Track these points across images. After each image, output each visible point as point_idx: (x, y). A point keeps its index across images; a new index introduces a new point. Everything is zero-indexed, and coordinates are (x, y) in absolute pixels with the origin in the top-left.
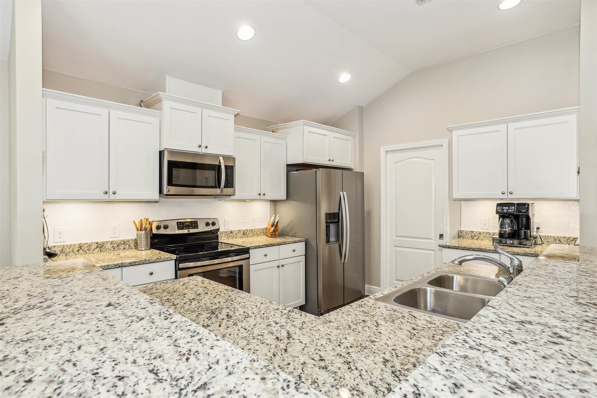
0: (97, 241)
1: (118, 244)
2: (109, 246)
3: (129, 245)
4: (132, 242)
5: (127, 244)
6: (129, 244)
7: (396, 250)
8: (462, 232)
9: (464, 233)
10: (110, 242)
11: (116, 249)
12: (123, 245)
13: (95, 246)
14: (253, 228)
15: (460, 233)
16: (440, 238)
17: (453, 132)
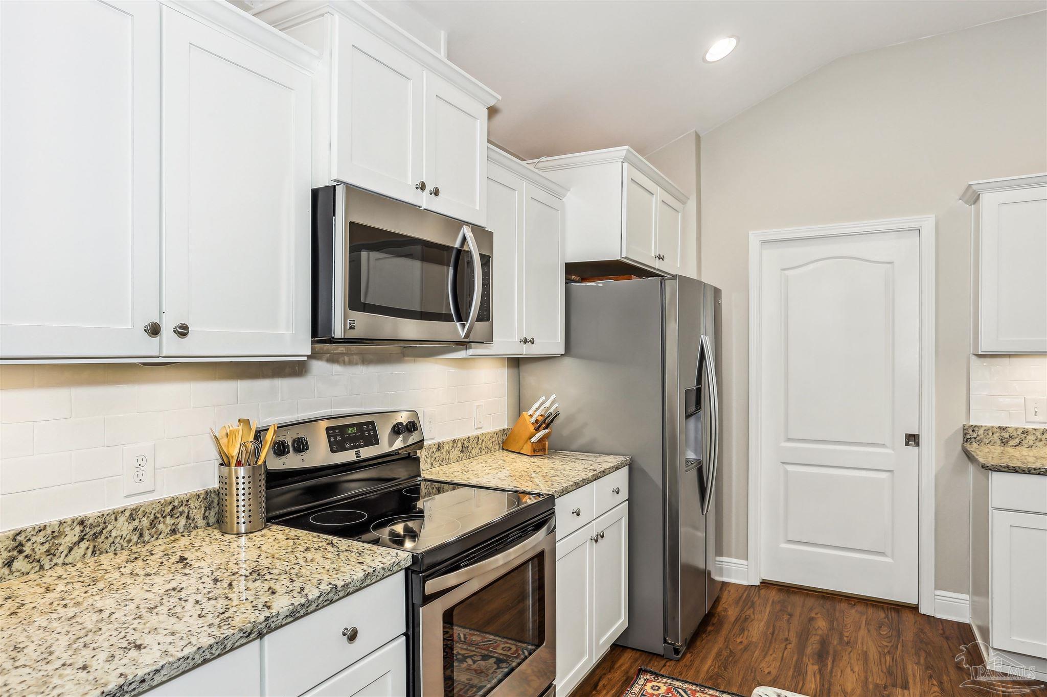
0: (79, 514)
1: (152, 517)
2: (123, 527)
3: (188, 518)
4: (197, 504)
5: (181, 513)
6: (186, 511)
7: (786, 472)
9: (981, 432)
10: (127, 513)
11: (147, 538)
12: (168, 518)
13: (72, 536)
14: (478, 432)
15: (970, 432)
16: (907, 444)
17: (980, 195)
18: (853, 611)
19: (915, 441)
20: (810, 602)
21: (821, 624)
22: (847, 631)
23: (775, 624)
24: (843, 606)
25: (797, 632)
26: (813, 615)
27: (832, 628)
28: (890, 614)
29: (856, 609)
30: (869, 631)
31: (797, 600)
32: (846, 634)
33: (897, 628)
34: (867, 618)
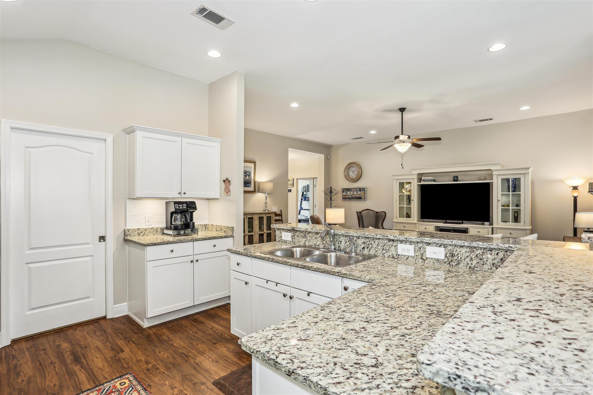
7: (29, 268)
8: (129, 230)
9: (132, 231)
15: (127, 232)
16: (100, 241)
17: (136, 131)
18: (78, 332)
19: (103, 239)
20: (51, 338)
21: (65, 345)
22: (82, 342)
23: (38, 359)
24: (70, 331)
25: (55, 356)
26: (58, 344)
27: (73, 345)
28: (95, 325)
29: (78, 330)
30: (91, 337)
31: (43, 340)
32: (82, 344)
33: (103, 329)
34: (87, 332)
